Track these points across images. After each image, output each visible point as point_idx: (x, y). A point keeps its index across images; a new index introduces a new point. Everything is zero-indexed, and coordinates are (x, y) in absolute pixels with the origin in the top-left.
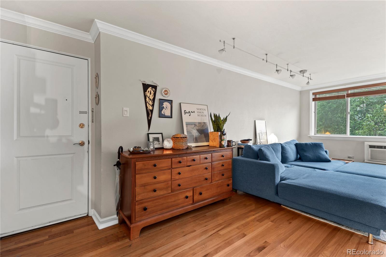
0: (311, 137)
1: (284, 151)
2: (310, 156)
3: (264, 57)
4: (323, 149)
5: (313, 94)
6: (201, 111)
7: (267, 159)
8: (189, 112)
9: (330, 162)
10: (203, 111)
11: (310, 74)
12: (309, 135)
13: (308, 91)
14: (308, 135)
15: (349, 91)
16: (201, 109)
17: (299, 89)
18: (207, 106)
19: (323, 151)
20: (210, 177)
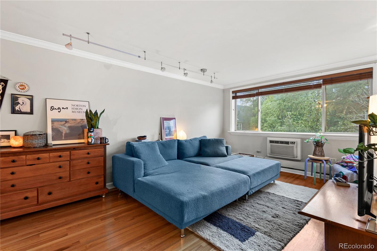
0: (231, 133)
1: (181, 147)
2: (208, 151)
3: (142, 55)
4: (224, 145)
5: (233, 92)
6: (77, 107)
8: (58, 108)
9: (226, 157)
10: (81, 107)
11: (215, 73)
12: (230, 131)
13: (229, 89)
14: (228, 132)
15: (259, 90)
16: (79, 106)
17: (221, 87)
18: (88, 102)
19: (222, 147)
20: (68, 175)
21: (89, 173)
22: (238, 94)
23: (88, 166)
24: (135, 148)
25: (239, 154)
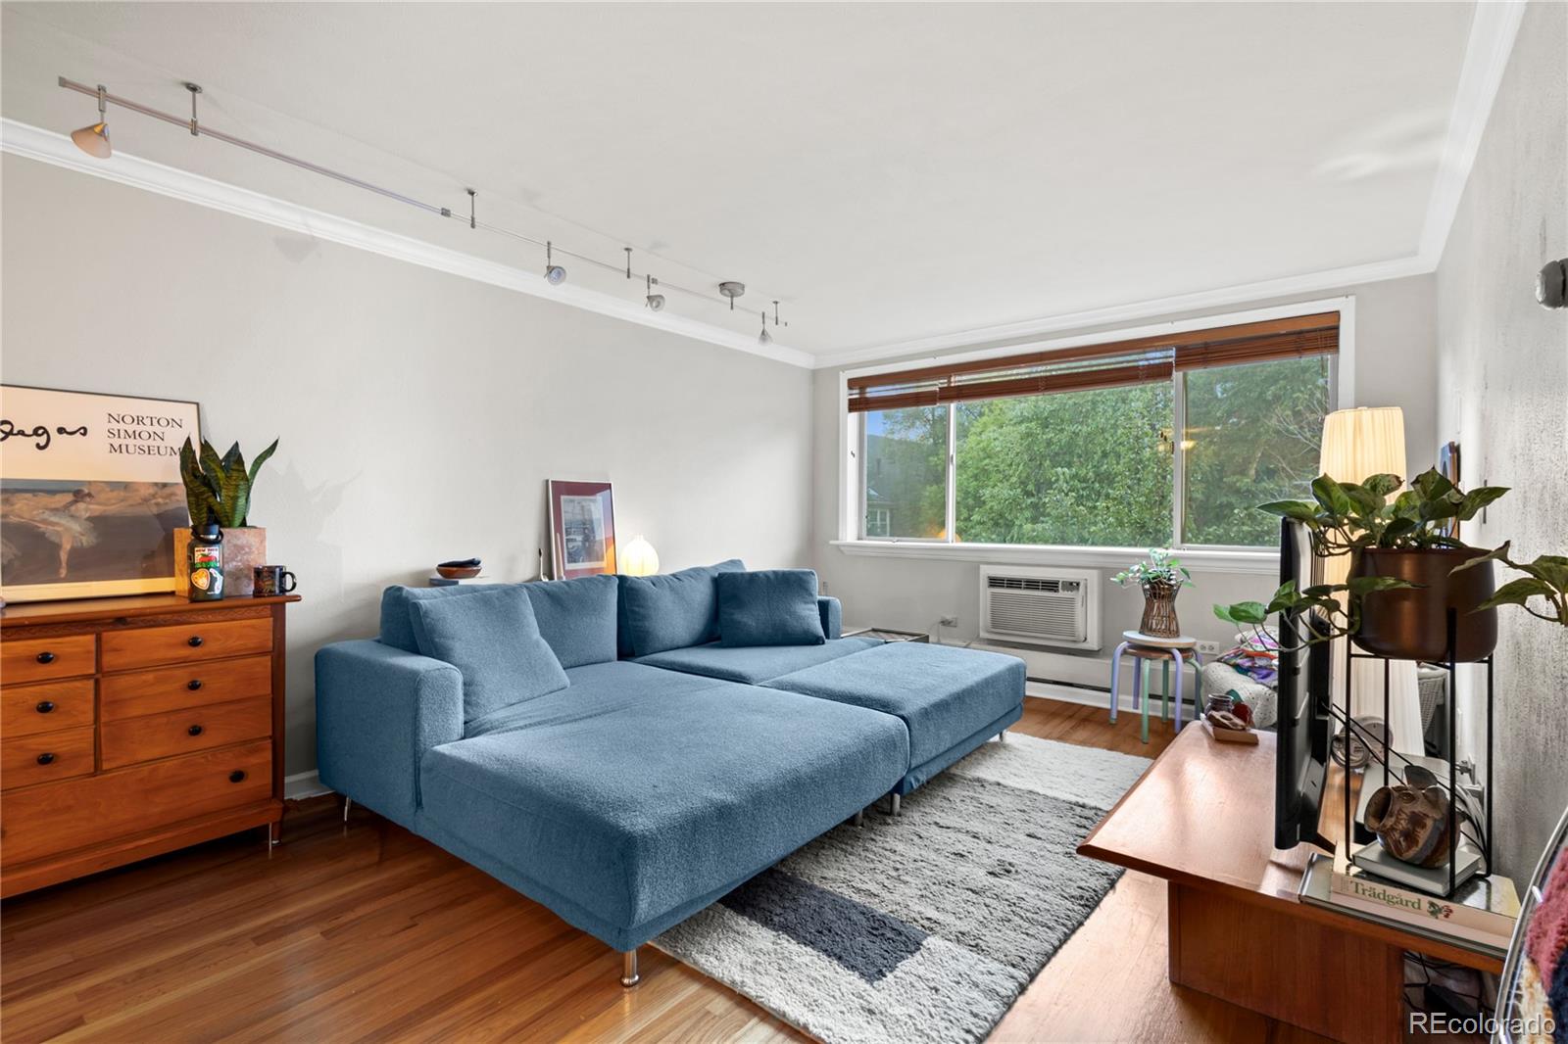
0: (842, 548)
2: (750, 623)
3: (460, 205)
4: (811, 595)
5: (852, 383)
6: (139, 428)
7: (436, 649)
8: (38, 431)
9: (819, 644)
10: (156, 428)
11: (776, 303)
12: (837, 539)
13: (835, 371)
14: (832, 542)
15: (953, 379)
16: (147, 421)
17: (804, 361)
18: (195, 406)
19: (806, 603)
20: (88, 744)
21: (195, 731)
22: (873, 392)
23: (195, 698)
24: (426, 612)
25: (874, 630)
